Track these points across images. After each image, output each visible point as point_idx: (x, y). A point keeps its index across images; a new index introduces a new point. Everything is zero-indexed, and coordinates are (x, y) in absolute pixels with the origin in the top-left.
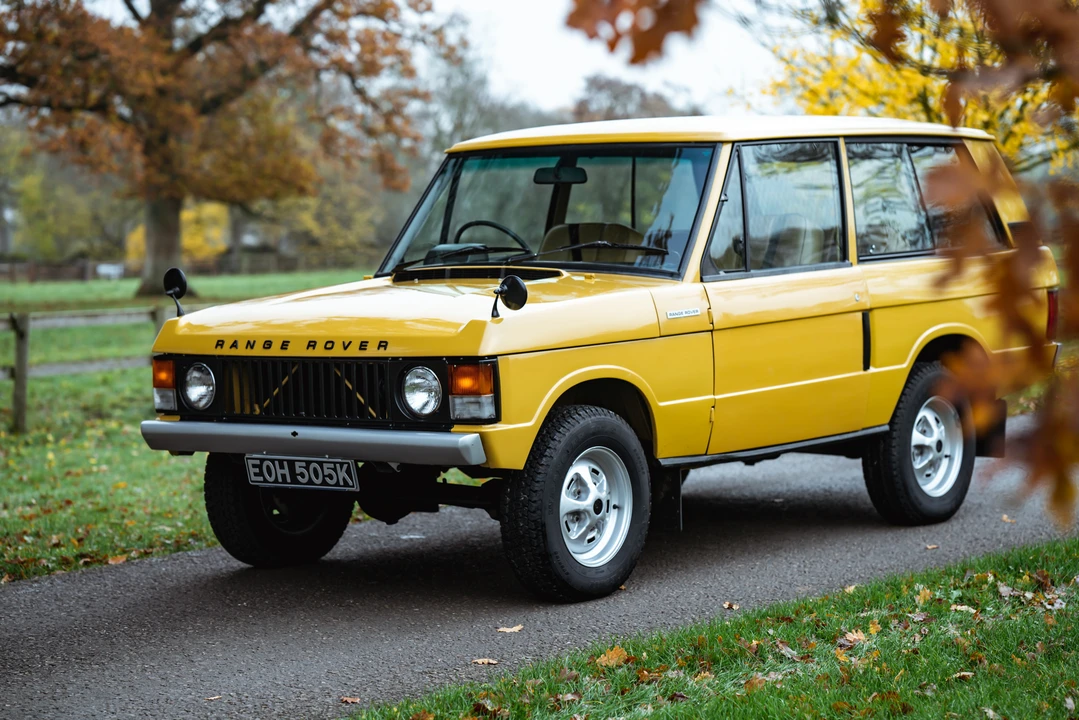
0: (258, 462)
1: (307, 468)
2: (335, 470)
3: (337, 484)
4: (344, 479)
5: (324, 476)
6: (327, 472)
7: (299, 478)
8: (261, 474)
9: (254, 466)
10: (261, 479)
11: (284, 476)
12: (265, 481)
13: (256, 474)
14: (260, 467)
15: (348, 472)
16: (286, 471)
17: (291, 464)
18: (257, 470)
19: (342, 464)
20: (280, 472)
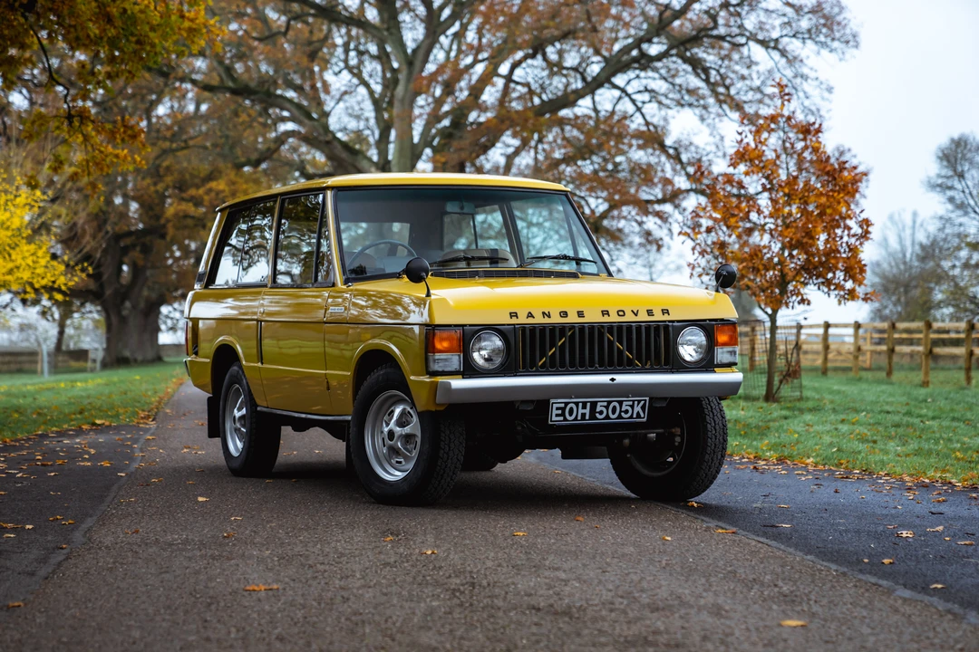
0: (563, 405)
1: (607, 407)
2: (632, 407)
3: (631, 417)
4: (638, 413)
5: (621, 411)
6: (624, 408)
7: (597, 415)
8: (563, 414)
9: (557, 409)
10: (562, 418)
11: (583, 415)
12: (565, 419)
13: (557, 415)
14: (563, 409)
15: (643, 408)
16: (587, 411)
17: (594, 405)
18: (560, 412)
19: (639, 402)
20: (581, 411)
